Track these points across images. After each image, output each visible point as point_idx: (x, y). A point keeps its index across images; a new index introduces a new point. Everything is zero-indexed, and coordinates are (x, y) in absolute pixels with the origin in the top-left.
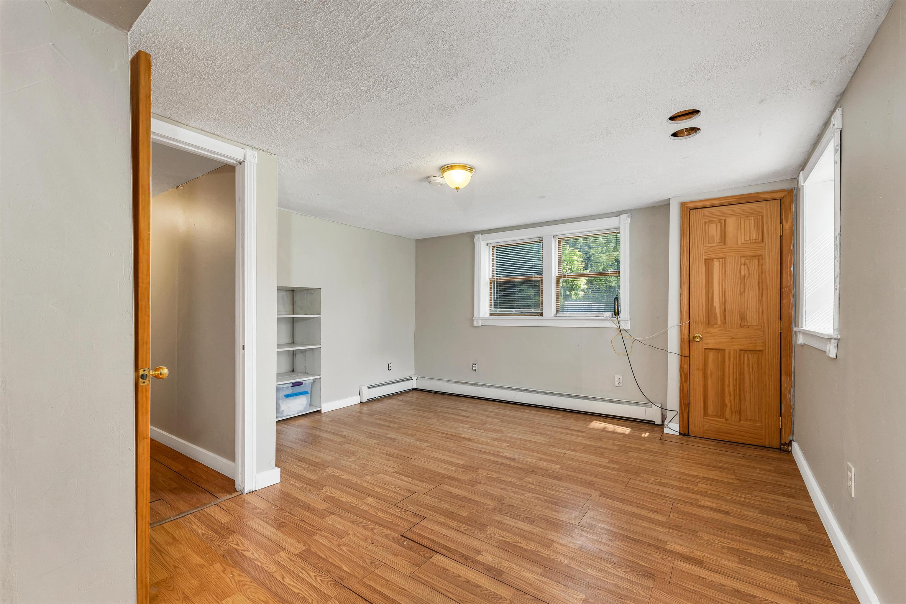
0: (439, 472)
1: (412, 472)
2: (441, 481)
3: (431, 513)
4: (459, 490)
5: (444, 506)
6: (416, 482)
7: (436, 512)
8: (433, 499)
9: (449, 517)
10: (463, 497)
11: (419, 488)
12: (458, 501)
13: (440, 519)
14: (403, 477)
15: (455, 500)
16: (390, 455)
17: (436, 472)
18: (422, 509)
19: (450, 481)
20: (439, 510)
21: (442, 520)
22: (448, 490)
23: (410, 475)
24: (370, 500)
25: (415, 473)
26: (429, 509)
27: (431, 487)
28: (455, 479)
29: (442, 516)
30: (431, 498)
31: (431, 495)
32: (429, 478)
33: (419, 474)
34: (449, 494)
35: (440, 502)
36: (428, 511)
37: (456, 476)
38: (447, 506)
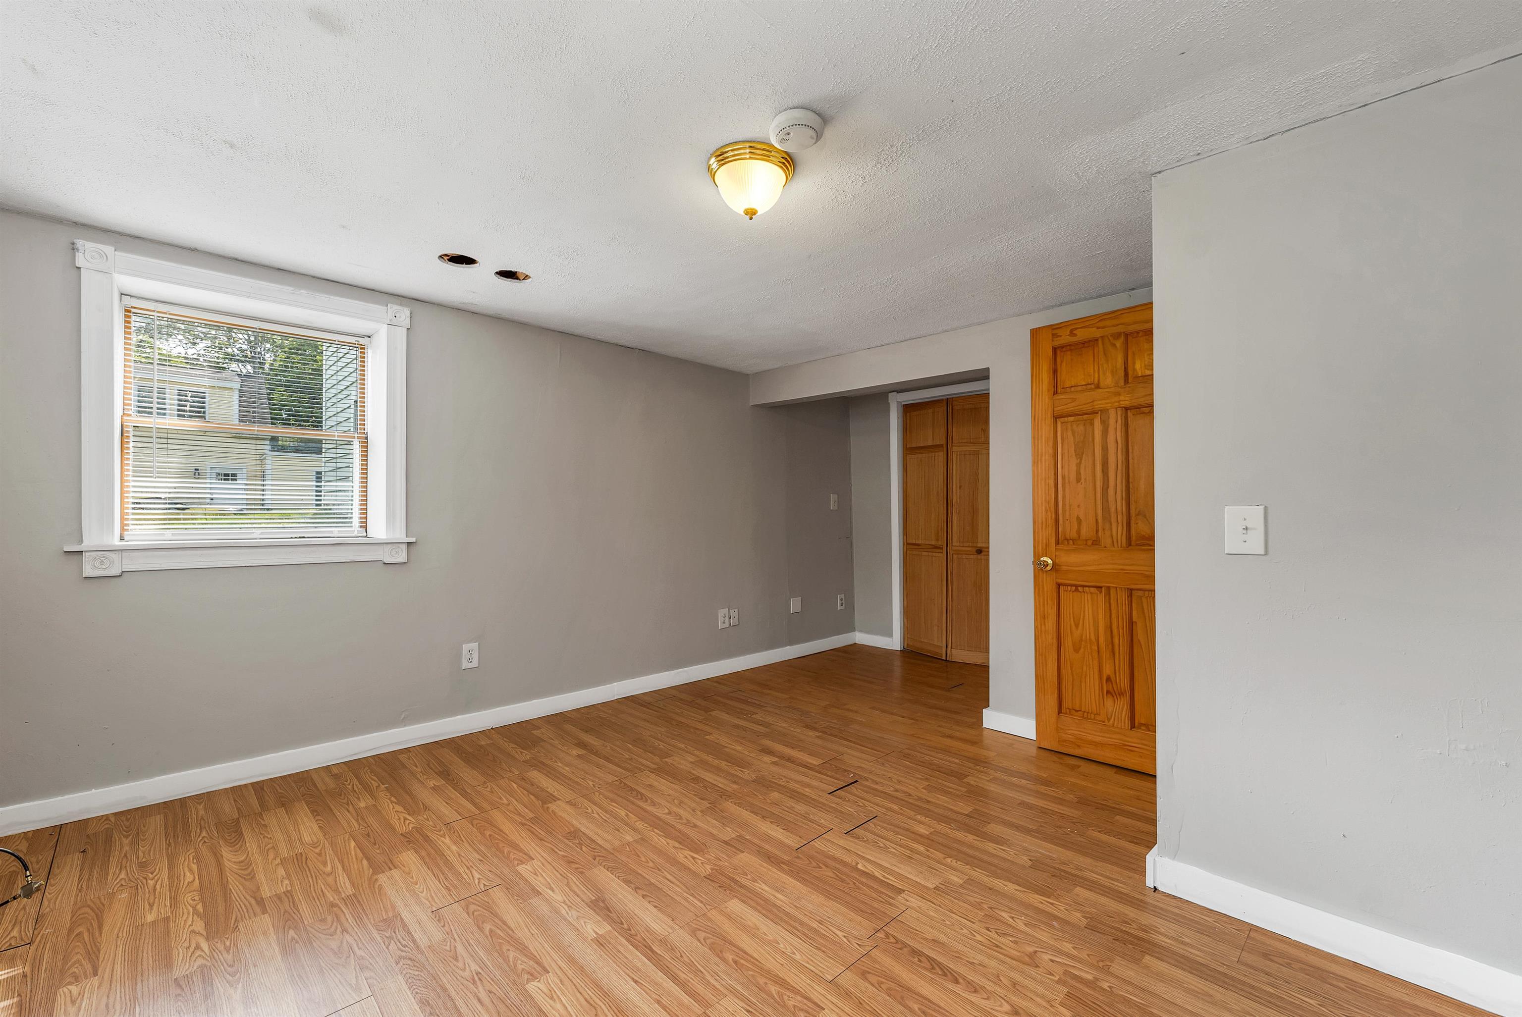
0: (798, 880)
1: (859, 888)
2: (798, 857)
3: (821, 800)
4: (770, 832)
5: (800, 808)
6: (848, 859)
7: (814, 800)
8: (816, 819)
9: (797, 792)
10: (767, 819)
11: (841, 842)
12: (777, 813)
13: (810, 791)
14: (877, 874)
15: (781, 815)
16: (946, 972)
17: (804, 881)
18: (834, 806)
19: (778, 853)
20: (810, 803)
21: (807, 790)
22: (788, 834)
23: (864, 880)
24: (923, 830)
25: (852, 885)
26: (824, 804)
27: (818, 844)
28: (770, 858)
29: (807, 794)
30: (820, 822)
31: (819, 826)
32: (820, 867)
33: (843, 881)
34: (788, 826)
35: (806, 813)
36: (826, 802)
37: (761, 866)
38: (796, 806)
